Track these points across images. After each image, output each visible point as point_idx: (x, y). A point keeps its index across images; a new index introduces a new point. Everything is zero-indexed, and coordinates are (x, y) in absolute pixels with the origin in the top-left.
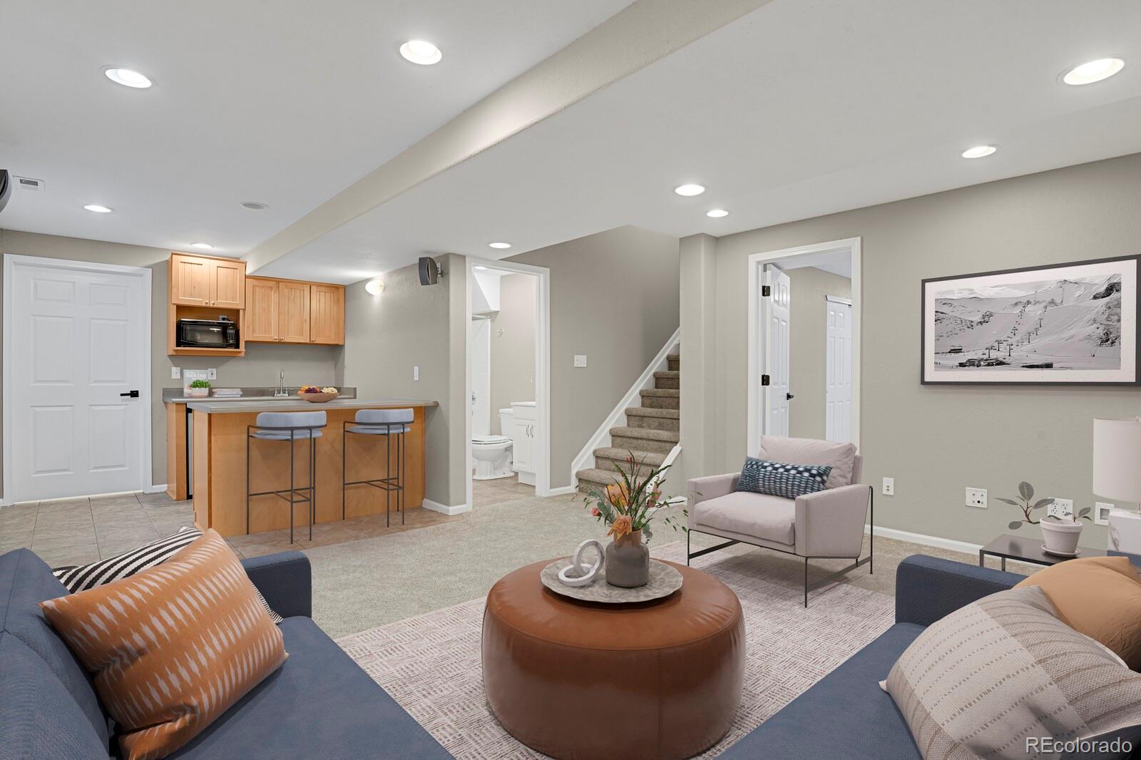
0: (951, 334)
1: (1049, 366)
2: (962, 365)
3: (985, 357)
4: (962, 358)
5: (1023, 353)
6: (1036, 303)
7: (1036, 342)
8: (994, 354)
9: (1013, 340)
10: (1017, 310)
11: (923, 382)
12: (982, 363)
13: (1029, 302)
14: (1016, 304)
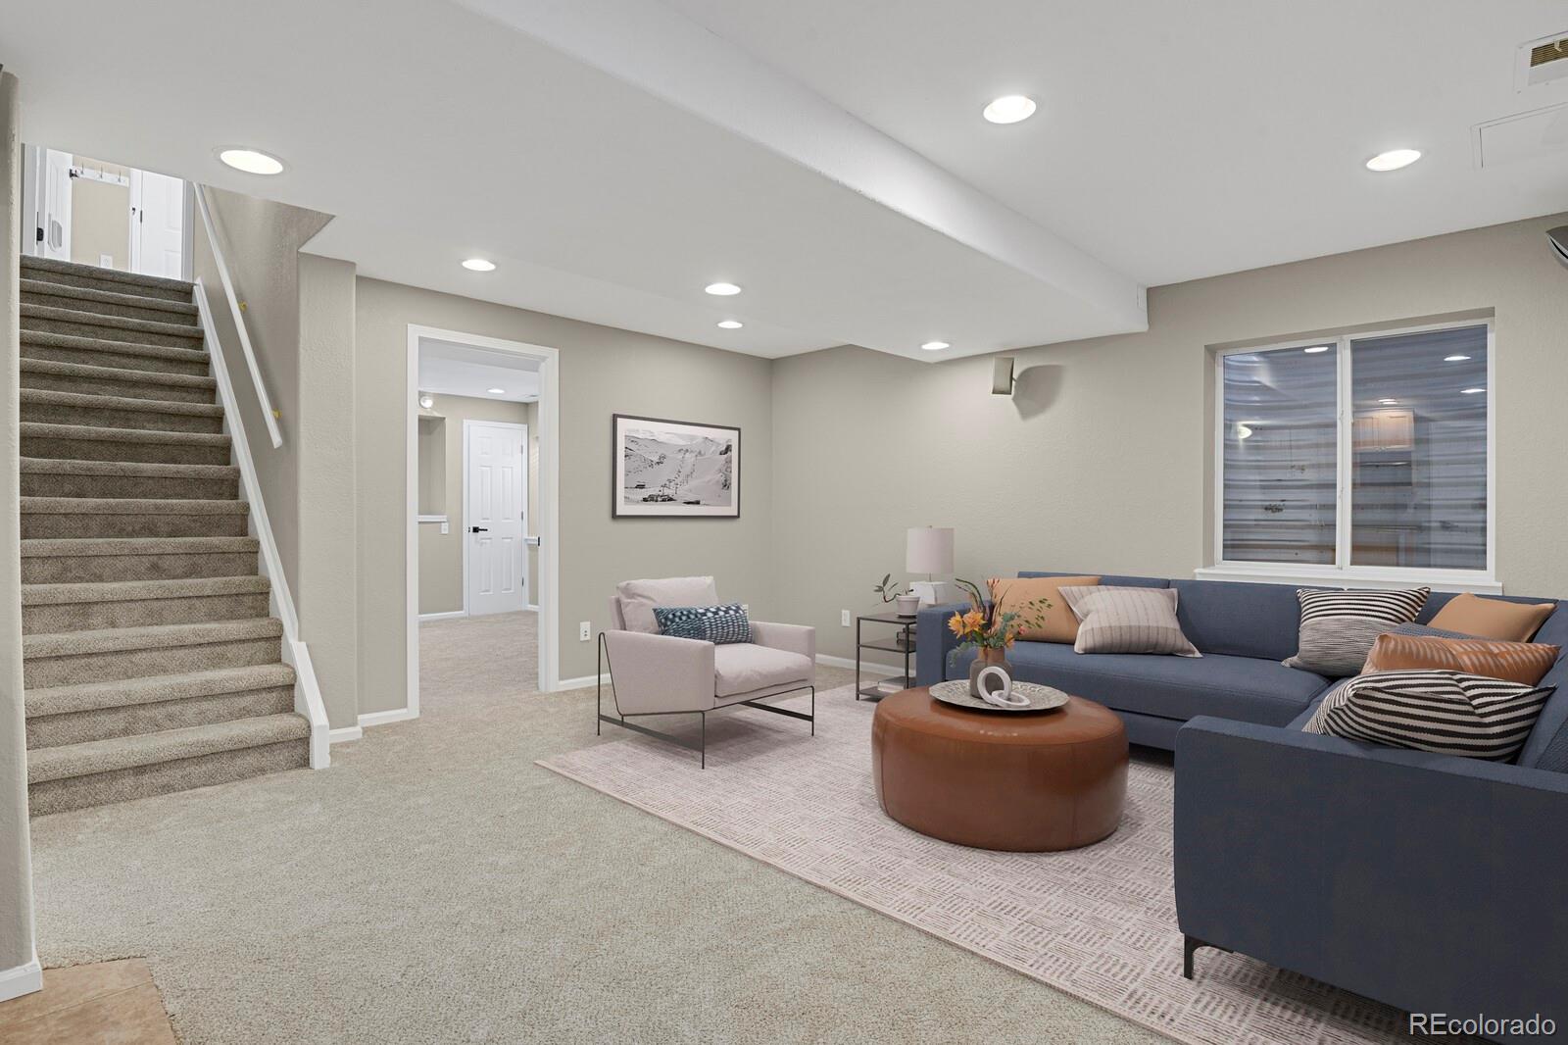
0: (638, 471)
1: (698, 503)
2: (645, 500)
3: (661, 493)
4: (645, 493)
5: (684, 492)
6: (692, 451)
7: (693, 483)
8: (667, 492)
9: (678, 481)
10: (680, 456)
11: (614, 516)
12: (659, 499)
13: (687, 451)
14: (680, 451)
